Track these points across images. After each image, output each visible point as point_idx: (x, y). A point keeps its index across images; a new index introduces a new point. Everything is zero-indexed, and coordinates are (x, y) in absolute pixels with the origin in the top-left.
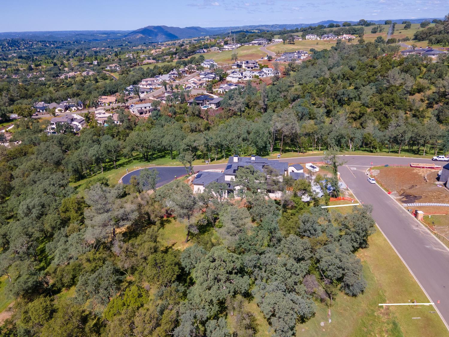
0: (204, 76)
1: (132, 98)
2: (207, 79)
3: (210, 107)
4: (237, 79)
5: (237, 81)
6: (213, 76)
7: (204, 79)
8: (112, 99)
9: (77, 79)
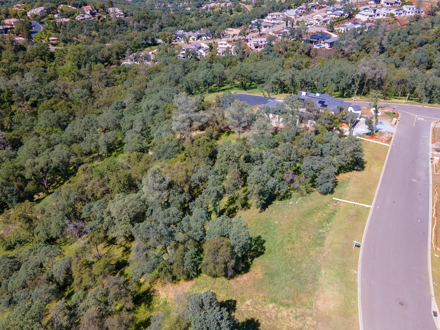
0: (331, 12)
1: (253, 32)
2: (334, 16)
3: (323, 46)
4: (368, 17)
5: (366, 19)
6: (342, 12)
7: (331, 16)
8: (237, 31)
9: (215, 10)
